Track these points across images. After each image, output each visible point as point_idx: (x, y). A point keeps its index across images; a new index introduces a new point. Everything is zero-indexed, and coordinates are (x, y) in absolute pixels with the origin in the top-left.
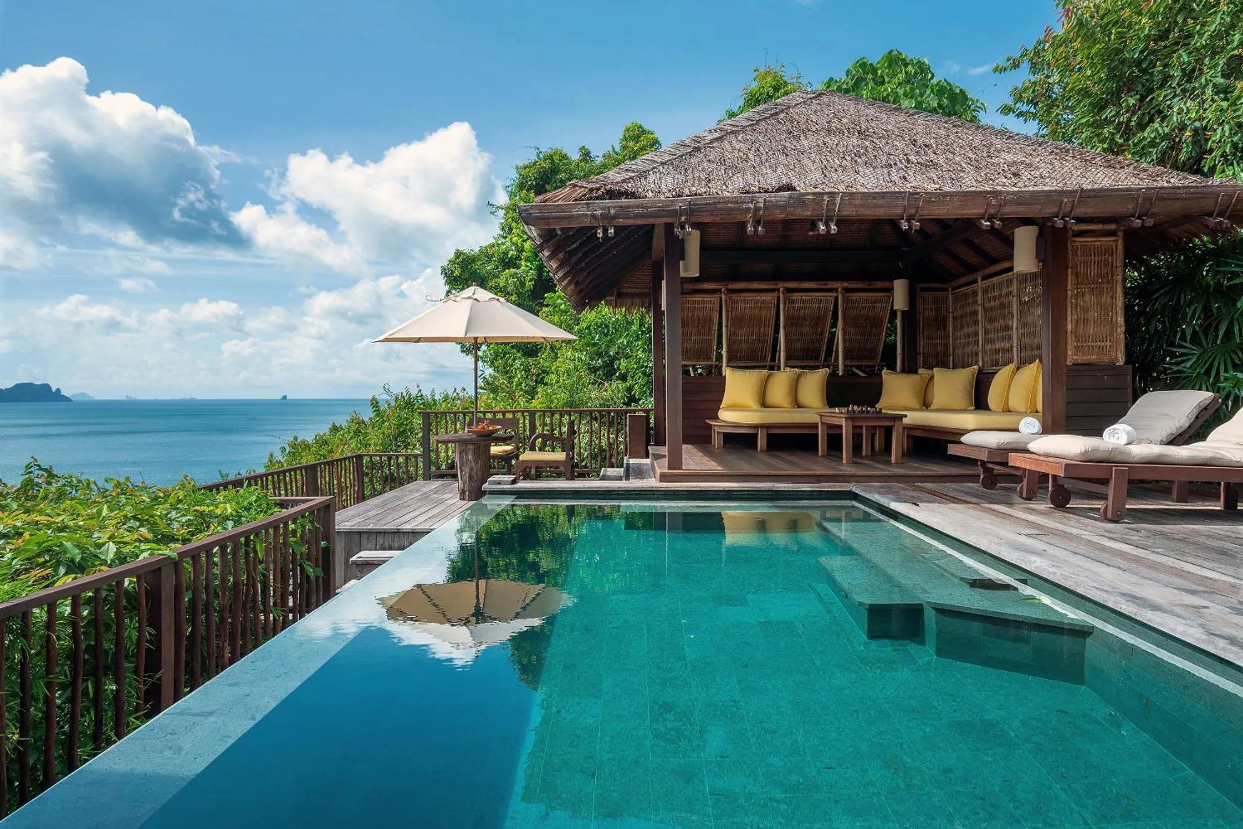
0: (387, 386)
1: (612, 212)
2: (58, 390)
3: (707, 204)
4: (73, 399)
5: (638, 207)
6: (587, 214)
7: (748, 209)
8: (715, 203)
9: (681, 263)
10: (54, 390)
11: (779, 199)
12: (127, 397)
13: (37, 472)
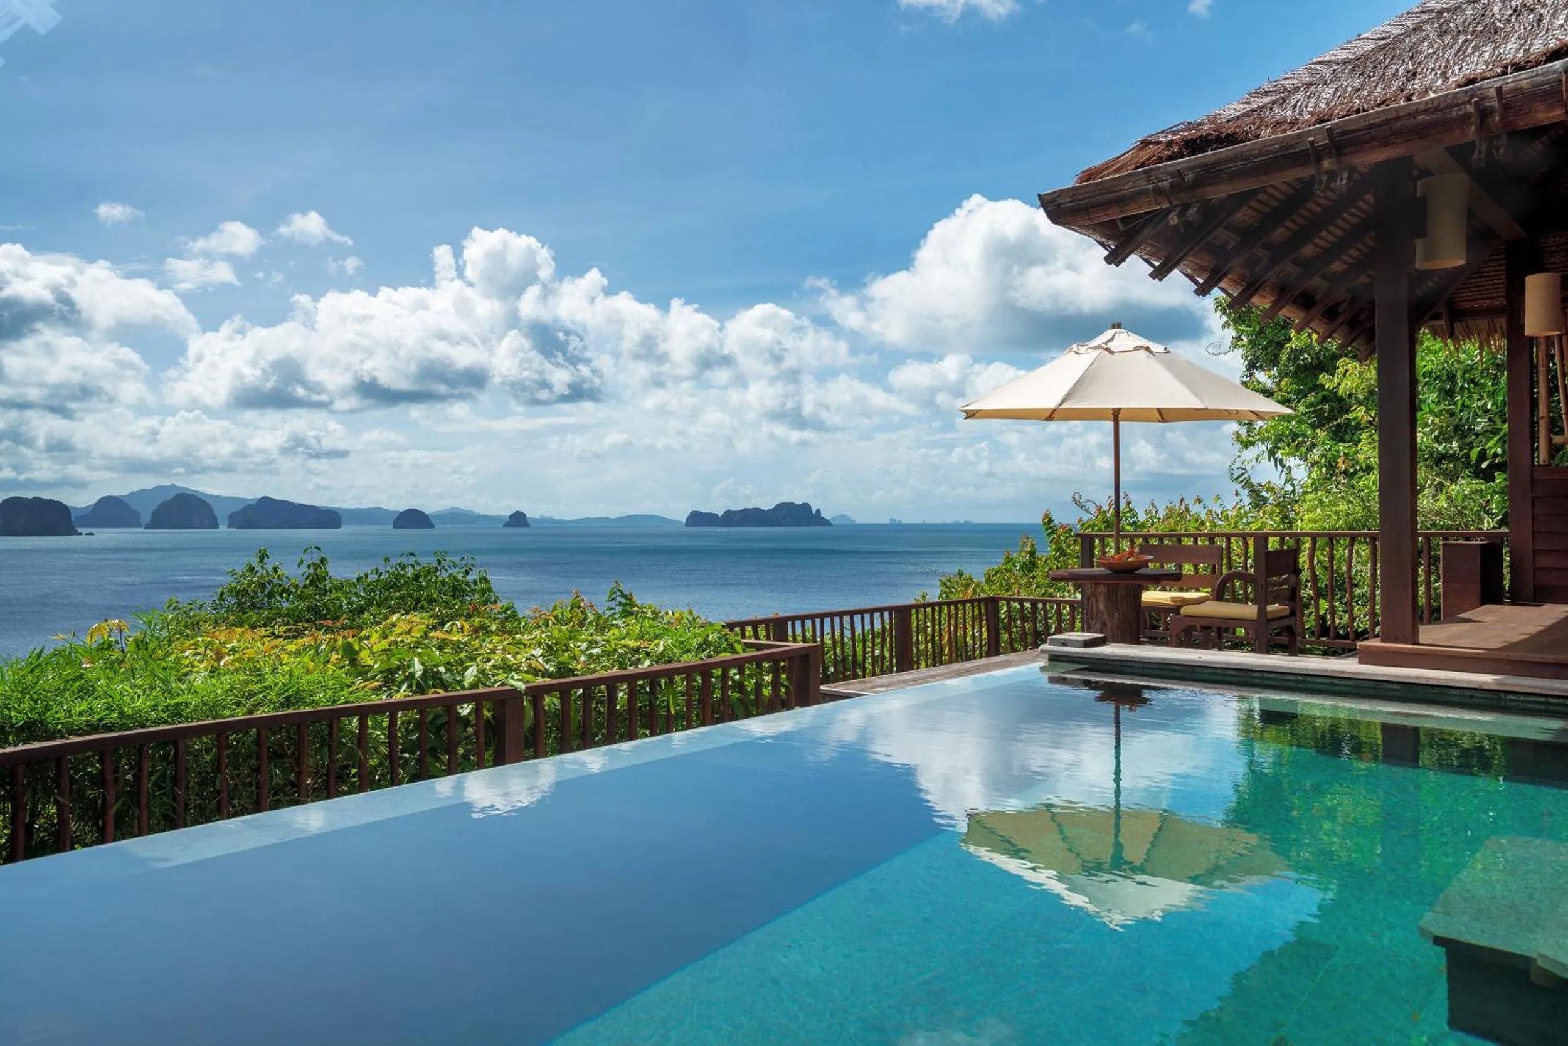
0: (1077, 497)
1: (1190, 177)
2: (818, 511)
3: (1371, 127)
4: (833, 523)
5: (1234, 159)
6: (1147, 190)
7: (1466, 117)
8: (1388, 122)
9: (1419, 244)
10: (814, 511)
11: (1539, 79)
12: (891, 520)
13: (619, 599)
